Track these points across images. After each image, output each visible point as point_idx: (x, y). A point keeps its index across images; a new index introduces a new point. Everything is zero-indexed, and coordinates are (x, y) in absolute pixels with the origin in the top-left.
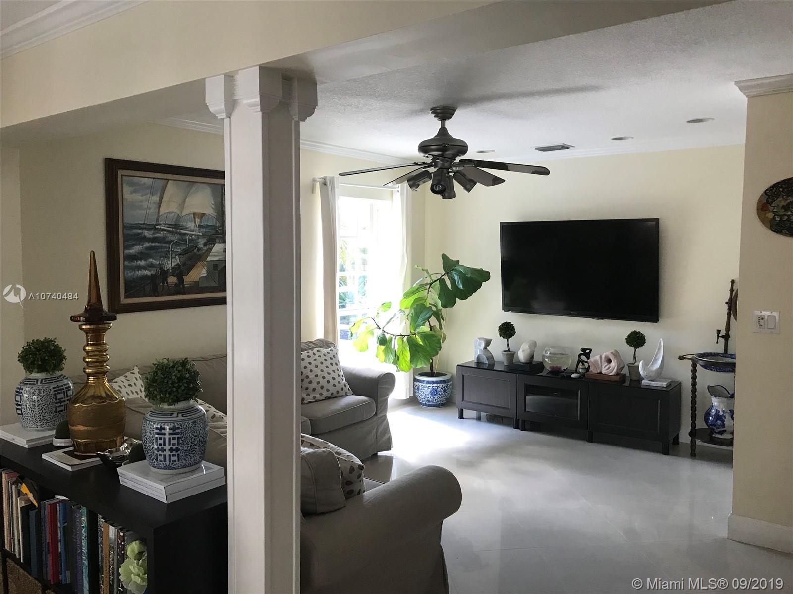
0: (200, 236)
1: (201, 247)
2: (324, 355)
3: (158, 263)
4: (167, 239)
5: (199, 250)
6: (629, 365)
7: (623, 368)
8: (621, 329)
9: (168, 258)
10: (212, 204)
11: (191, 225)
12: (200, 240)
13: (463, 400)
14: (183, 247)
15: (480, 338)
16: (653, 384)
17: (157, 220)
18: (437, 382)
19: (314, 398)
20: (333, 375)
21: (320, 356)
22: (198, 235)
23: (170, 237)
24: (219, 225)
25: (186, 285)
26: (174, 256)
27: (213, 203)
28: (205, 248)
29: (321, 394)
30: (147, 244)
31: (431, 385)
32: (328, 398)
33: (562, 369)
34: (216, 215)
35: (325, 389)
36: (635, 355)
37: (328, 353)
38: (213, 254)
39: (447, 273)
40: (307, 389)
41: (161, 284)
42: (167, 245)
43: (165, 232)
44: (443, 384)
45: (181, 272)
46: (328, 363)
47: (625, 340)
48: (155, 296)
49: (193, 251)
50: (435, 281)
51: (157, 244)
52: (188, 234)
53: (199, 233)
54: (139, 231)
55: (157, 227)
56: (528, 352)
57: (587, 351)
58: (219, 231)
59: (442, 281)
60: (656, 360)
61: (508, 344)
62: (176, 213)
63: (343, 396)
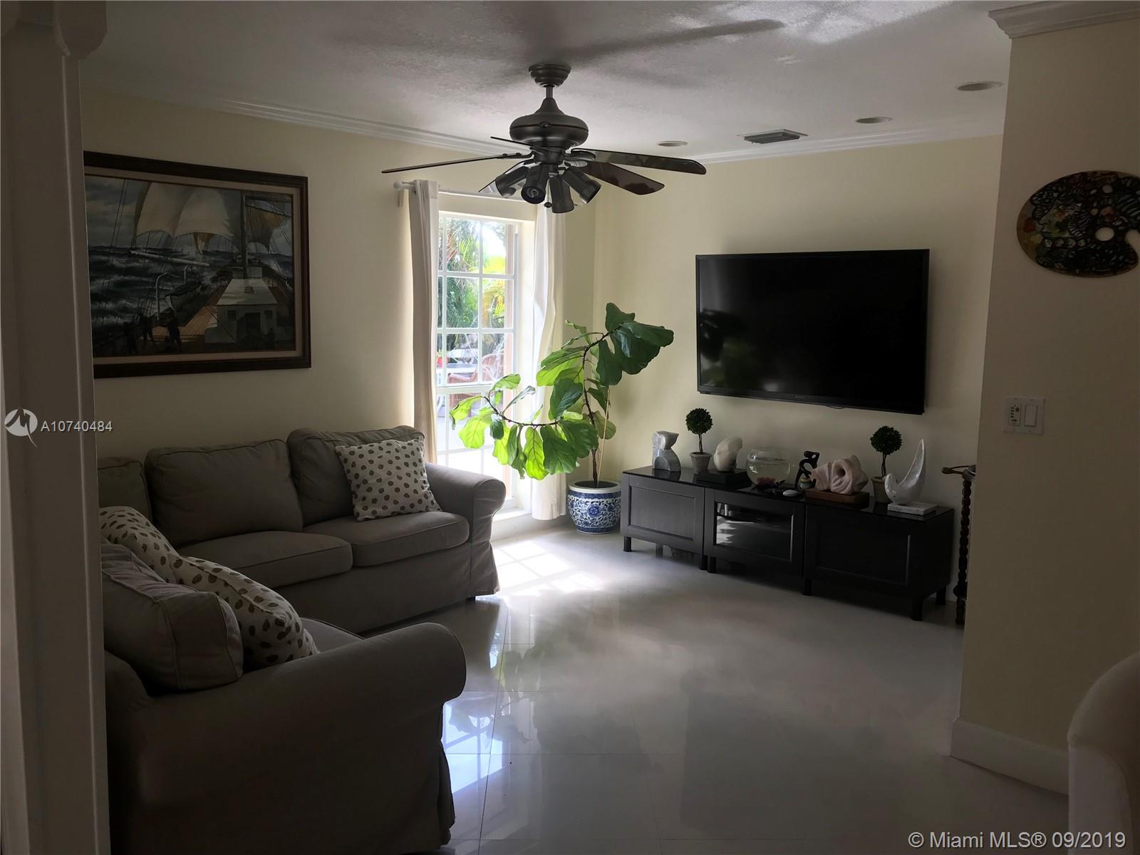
0: (207, 267)
1: (208, 285)
2: (396, 449)
3: (135, 306)
4: (150, 271)
5: (204, 288)
6: (874, 479)
7: (865, 483)
8: (866, 422)
9: (153, 299)
10: (227, 220)
11: (190, 251)
12: (205, 274)
13: (630, 524)
14: (178, 284)
15: (659, 433)
16: (905, 509)
17: (134, 241)
18: (598, 496)
19: (374, 512)
20: (405, 480)
21: (389, 452)
22: (204, 266)
23: (156, 268)
24: (238, 251)
25: (183, 341)
26: (161, 296)
27: (227, 218)
28: (215, 286)
29: (385, 508)
30: (116, 278)
31: (590, 500)
32: (395, 514)
33: (776, 482)
34: (232, 237)
35: (391, 501)
36: (884, 464)
37: (404, 448)
38: (227, 295)
39: (610, 333)
40: (364, 499)
41: (142, 338)
42: (150, 280)
43: (147, 261)
44: (607, 500)
45: (173, 321)
46: (401, 463)
47: (871, 442)
48: (130, 354)
49: (195, 289)
50: (594, 344)
51: (133, 278)
52: (184, 264)
53: (203, 264)
54: (104, 258)
55: (133, 252)
56: (726, 455)
57: (814, 456)
58: (237, 261)
59: (602, 343)
60: (913, 473)
61: (701, 443)
62: (164, 232)
63: (421, 512)
